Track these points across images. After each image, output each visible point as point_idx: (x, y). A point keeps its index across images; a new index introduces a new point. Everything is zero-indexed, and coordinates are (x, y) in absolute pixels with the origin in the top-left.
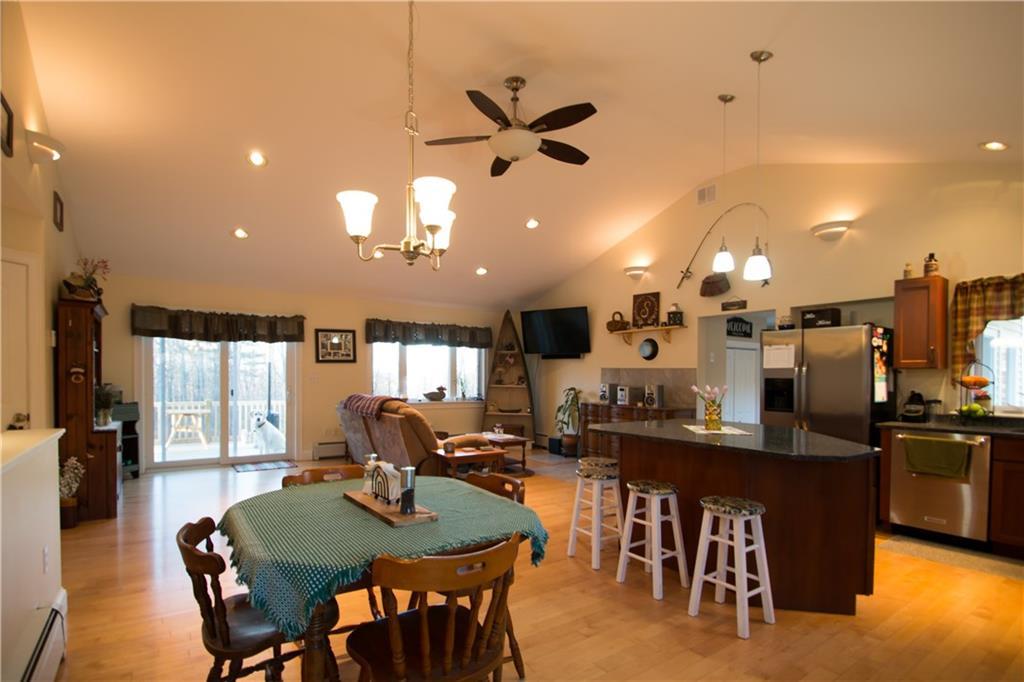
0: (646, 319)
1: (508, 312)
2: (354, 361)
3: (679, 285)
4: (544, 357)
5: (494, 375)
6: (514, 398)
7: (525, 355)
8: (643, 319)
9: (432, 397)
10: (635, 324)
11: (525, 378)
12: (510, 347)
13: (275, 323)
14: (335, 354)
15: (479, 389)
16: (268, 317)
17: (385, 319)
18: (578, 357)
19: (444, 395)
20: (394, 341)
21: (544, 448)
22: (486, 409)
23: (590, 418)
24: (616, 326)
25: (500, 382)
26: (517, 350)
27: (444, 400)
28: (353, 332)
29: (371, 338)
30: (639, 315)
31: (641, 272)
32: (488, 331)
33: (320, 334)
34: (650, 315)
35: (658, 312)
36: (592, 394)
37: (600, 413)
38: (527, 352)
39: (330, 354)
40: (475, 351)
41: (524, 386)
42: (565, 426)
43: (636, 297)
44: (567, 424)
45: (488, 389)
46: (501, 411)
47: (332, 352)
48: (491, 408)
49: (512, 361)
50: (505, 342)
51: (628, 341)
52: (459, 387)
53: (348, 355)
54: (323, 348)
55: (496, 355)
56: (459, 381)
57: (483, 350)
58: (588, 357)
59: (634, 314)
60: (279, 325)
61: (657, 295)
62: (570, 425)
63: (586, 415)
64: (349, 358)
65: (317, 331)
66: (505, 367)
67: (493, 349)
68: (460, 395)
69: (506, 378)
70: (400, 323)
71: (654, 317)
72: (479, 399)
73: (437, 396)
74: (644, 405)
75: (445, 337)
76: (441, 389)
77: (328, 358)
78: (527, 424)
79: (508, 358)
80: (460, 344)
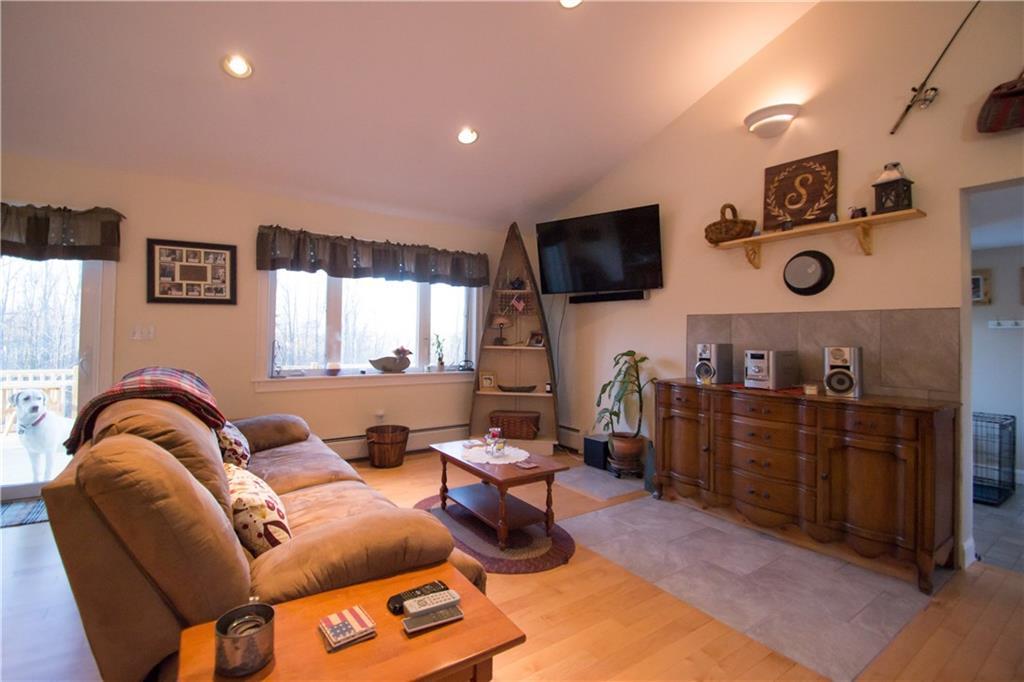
0: (802, 211)
1: (514, 228)
2: (232, 301)
3: (897, 127)
4: (573, 300)
5: (491, 332)
6: (523, 367)
7: (543, 296)
8: (792, 213)
9: (385, 365)
10: (771, 223)
11: (541, 336)
12: (518, 284)
13: (47, 220)
14: (191, 288)
15: (467, 352)
16: (30, 206)
17: (297, 229)
18: (639, 296)
19: (407, 363)
20: (313, 269)
21: (574, 451)
22: (477, 385)
23: (676, 411)
24: (727, 230)
25: (500, 341)
26: (528, 289)
27: (408, 371)
28: (233, 249)
29: (268, 260)
30: (782, 206)
31: (786, 117)
32: (482, 259)
33: (157, 248)
34: (812, 200)
35: (835, 193)
36: (667, 364)
37: (704, 405)
38: (546, 290)
39: (179, 287)
40: (461, 291)
41: (540, 347)
42: (614, 418)
43: (771, 173)
44: (617, 415)
45: (482, 352)
46: (502, 388)
47: (184, 283)
48: (486, 383)
49: (521, 306)
50: (510, 276)
51: (753, 258)
52: (433, 349)
53: (220, 291)
54: (163, 274)
55: (494, 294)
56: (433, 340)
57: (475, 289)
58: (657, 297)
59: (766, 205)
60: (55, 225)
61: (831, 159)
62: (622, 415)
63: (669, 406)
64: (219, 296)
65: (151, 243)
66: (507, 316)
67: (491, 289)
68: (434, 362)
69: (511, 335)
70: (327, 238)
71: (823, 204)
72: (467, 368)
73: (395, 364)
74: (822, 392)
75: (411, 267)
76: (402, 353)
77: (175, 294)
78: (546, 412)
79: (514, 302)
80: (435, 278)
